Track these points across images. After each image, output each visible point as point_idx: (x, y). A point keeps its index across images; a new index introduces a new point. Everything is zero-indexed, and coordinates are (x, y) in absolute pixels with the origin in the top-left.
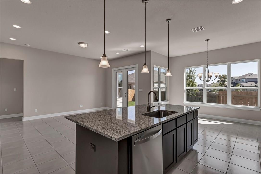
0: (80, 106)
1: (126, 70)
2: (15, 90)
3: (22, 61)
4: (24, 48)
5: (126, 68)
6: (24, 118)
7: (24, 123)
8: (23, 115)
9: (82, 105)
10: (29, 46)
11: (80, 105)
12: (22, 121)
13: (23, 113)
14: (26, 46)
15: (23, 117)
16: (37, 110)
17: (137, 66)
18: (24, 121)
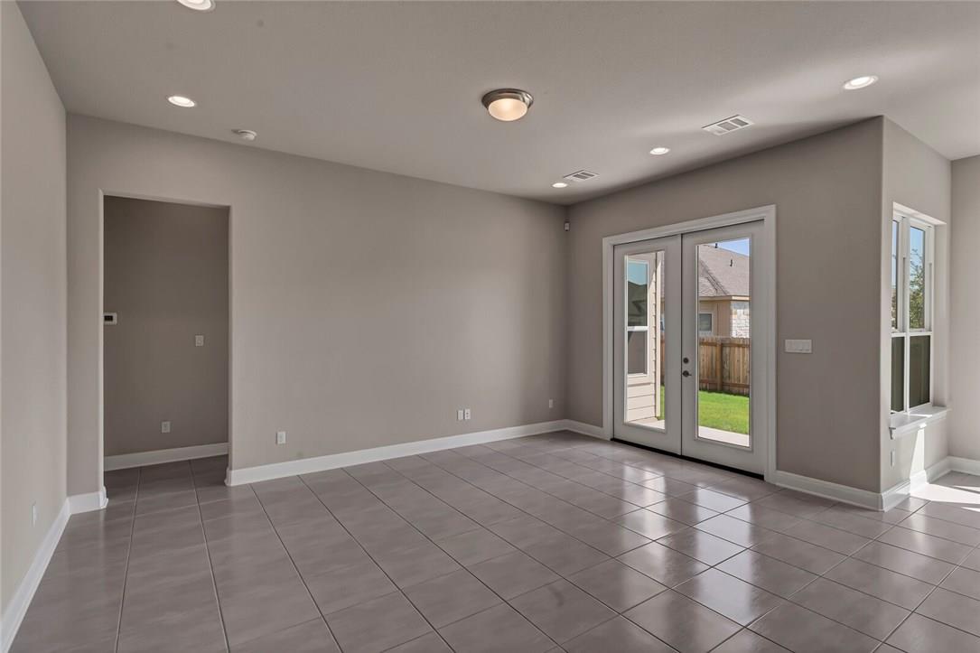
0: (461, 417)
1: (687, 241)
2: (200, 340)
3: (224, 212)
4: (228, 149)
5: (685, 230)
6: (233, 472)
7: (234, 497)
8: (229, 449)
9: (468, 411)
10: (251, 136)
11: (461, 412)
12: (224, 484)
13: (227, 441)
14: (234, 139)
15: (231, 469)
16: (284, 434)
17: (769, 213)
18: (232, 485)
